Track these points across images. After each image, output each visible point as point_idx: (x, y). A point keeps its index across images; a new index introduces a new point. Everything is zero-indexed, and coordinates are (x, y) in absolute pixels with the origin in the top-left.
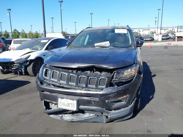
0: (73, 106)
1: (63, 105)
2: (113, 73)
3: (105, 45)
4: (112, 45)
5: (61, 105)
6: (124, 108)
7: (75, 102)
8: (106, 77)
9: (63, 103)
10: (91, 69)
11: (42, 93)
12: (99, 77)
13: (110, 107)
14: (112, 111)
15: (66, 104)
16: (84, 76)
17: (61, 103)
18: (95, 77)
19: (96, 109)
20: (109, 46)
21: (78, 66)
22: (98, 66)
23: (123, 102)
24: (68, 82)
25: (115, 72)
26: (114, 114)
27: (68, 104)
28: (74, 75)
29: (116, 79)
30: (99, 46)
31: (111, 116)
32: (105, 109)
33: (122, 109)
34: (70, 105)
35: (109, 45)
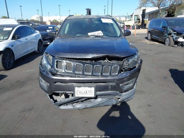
0: (91, 93)
1: (80, 93)
2: (123, 61)
3: (98, 35)
4: (105, 35)
5: (78, 94)
6: (131, 89)
7: (93, 89)
8: (118, 65)
9: (80, 92)
10: (103, 58)
11: (54, 84)
12: (113, 66)
13: (122, 90)
14: (123, 93)
15: (83, 92)
16: (99, 66)
17: (78, 92)
18: (109, 65)
19: (112, 93)
20: (102, 36)
21: (93, 56)
22: (112, 56)
23: (131, 85)
24: (84, 72)
25: (125, 60)
26: (125, 95)
27: (86, 92)
28: (90, 65)
29: (126, 67)
30: (93, 36)
31: (123, 98)
32: (119, 92)
33: (130, 91)
34: (88, 92)
35: (102, 34)
